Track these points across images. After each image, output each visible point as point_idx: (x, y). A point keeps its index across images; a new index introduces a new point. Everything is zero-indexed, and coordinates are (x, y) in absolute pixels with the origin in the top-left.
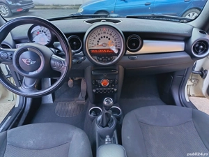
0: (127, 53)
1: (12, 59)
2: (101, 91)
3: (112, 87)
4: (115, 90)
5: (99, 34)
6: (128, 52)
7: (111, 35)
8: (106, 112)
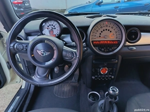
0: (126, 45)
1: (26, 50)
2: (100, 78)
3: (110, 74)
4: (113, 77)
5: (101, 27)
6: (128, 44)
7: (112, 28)
8: (110, 100)
